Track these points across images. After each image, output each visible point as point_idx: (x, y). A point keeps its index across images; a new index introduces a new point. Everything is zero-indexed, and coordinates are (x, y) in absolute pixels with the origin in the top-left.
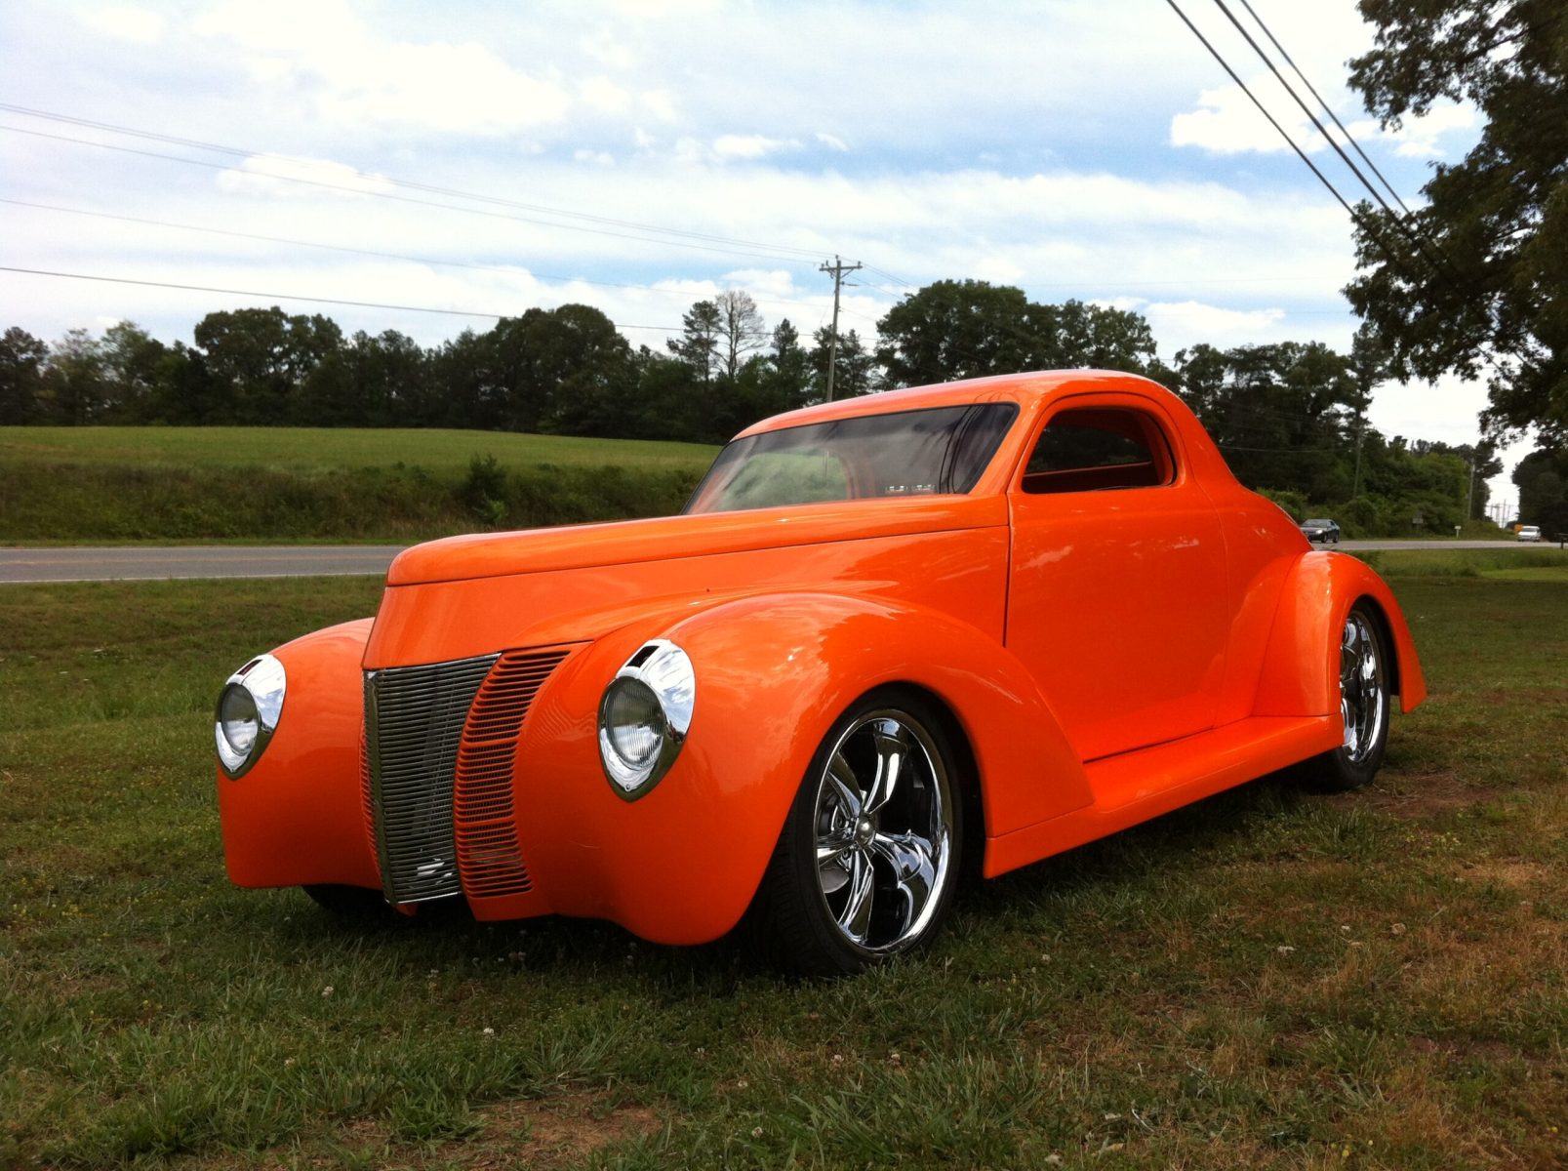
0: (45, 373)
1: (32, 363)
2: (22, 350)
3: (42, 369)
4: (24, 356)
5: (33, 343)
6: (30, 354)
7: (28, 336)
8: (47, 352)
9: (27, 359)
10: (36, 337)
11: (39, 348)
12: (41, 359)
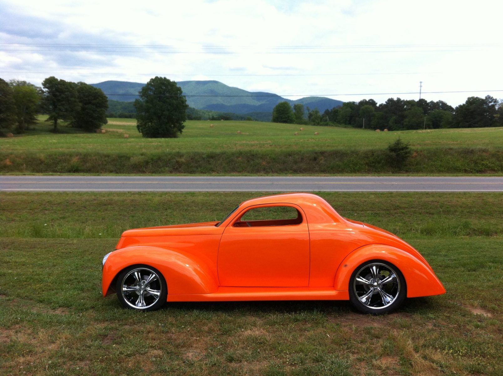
0: (499, 109)
1: (493, 106)
2: (490, 102)
3: (497, 108)
4: (491, 104)
5: (494, 100)
6: (493, 103)
7: (492, 98)
8: (498, 102)
9: (492, 105)
10: (494, 98)
11: (496, 101)
12: (496, 105)
